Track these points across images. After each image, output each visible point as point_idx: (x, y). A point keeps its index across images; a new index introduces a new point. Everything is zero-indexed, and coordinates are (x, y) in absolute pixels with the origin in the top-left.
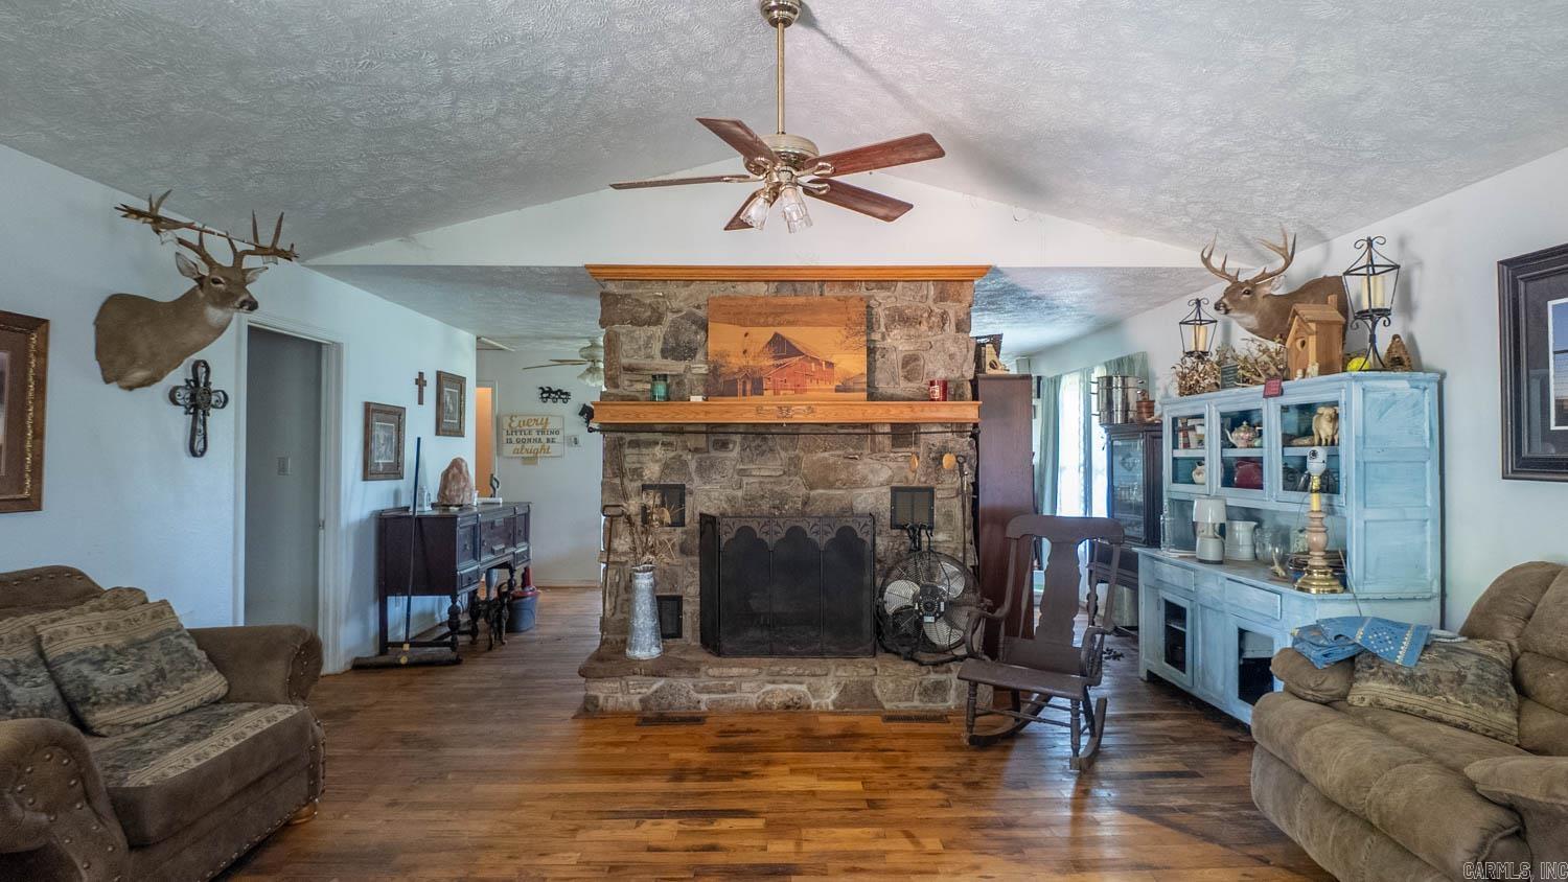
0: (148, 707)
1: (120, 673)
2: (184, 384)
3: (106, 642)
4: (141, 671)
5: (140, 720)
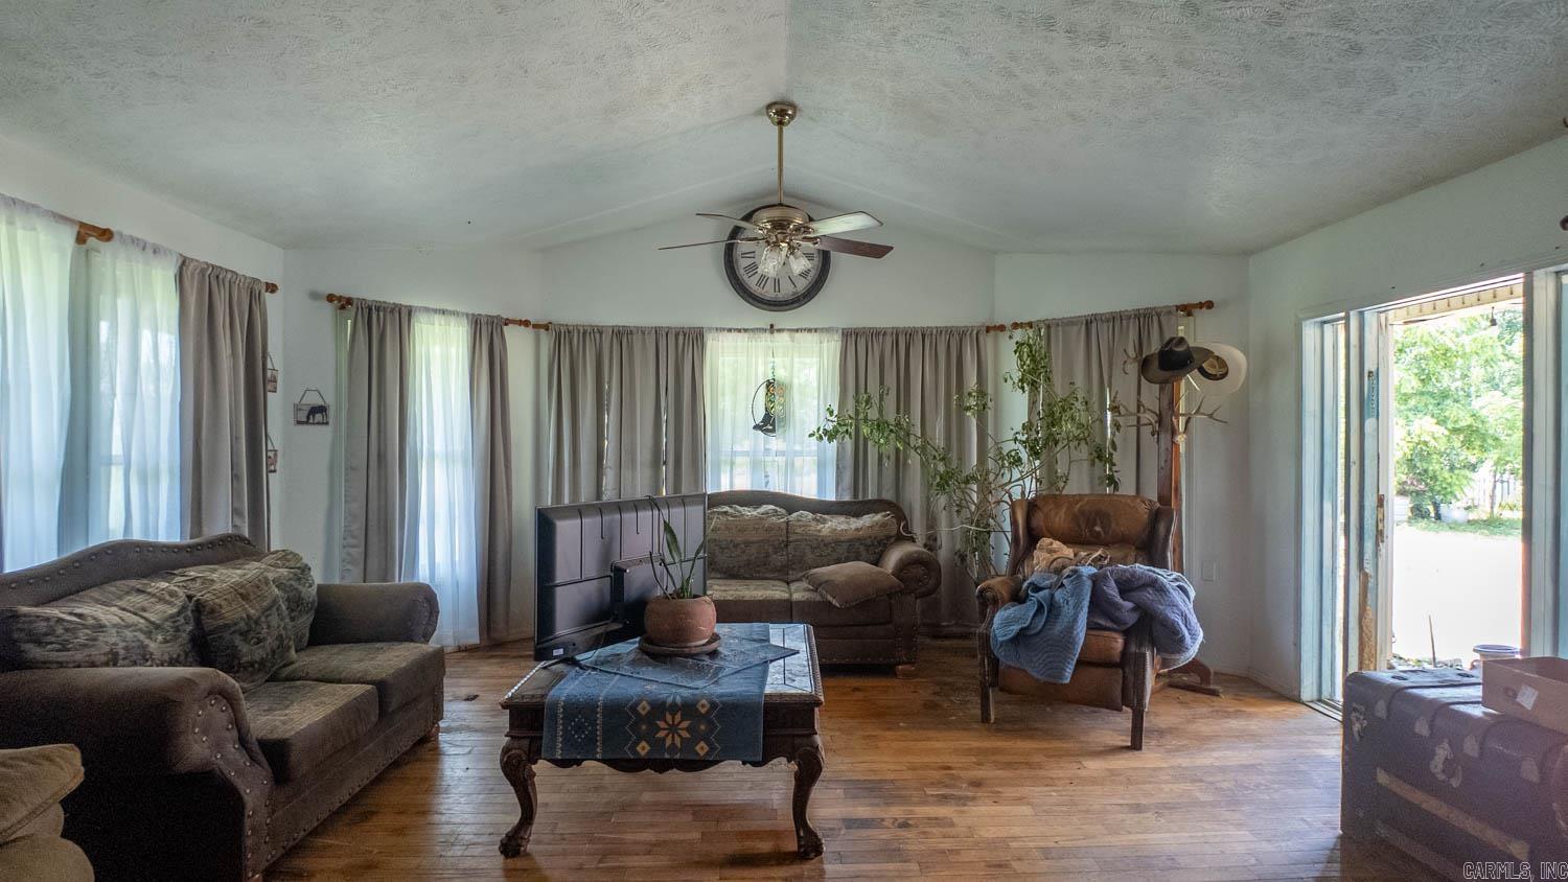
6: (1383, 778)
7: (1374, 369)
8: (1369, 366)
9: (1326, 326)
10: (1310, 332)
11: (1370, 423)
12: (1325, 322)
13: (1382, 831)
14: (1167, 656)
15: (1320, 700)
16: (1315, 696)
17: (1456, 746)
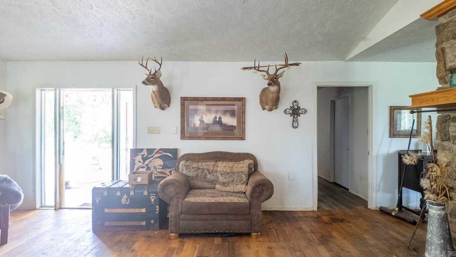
0: (225, 188)
1: (224, 178)
2: (290, 108)
3: (226, 170)
4: (229, 179)
5: (222, 190)
6: (106, 210)
7: (63, 106)
8: (62, 105)
9: (42, 91)
10: (38, 92)
11: (62, 121)
12: (42, 90)
13: (107, 224)
14: (13, 205)
15: (42, 207)
16: (40, 206)
17: (128, 194)
